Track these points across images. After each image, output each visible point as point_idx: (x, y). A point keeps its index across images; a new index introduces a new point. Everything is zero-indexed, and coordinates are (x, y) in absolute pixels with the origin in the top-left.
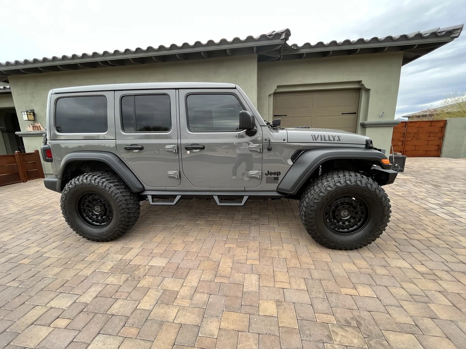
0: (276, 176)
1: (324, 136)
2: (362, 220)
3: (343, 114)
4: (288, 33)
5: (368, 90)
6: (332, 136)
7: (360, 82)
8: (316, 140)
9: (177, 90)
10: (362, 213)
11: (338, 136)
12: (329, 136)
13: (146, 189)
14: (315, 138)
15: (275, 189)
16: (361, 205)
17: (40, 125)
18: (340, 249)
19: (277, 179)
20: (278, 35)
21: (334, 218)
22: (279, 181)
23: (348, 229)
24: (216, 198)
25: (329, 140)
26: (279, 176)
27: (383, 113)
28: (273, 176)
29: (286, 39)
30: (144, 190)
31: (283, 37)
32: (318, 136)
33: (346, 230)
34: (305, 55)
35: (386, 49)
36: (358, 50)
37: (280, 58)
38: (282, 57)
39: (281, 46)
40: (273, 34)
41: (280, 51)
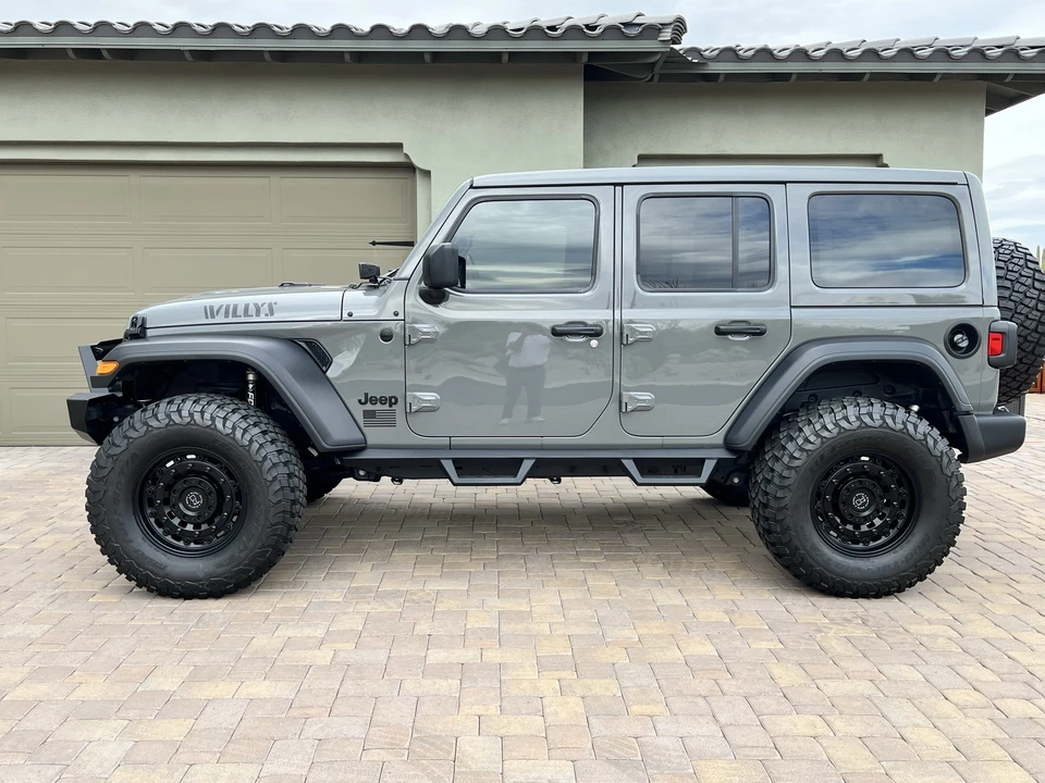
4: (679, 27)
7: (876, 157)
20: (652, 30)
29: (676, 41)
34: (722, 78)
35: (937, 79)
36: (867, 77)
37: (652, 79)
38: (656, 78)
39: (659, 56)
40: (637, 21)
41: (654, 64)
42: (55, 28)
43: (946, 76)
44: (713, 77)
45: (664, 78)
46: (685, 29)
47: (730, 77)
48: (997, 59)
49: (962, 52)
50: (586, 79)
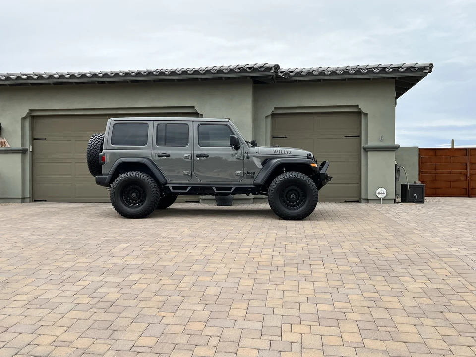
1: (281, 151)
3: (346, 137)
4: (277, 67)
5: (366, 114)
7: (357, 106)
13: (168, 182)
14: (275, 152)
15: (252, 183)
17: (5, 140)
19: (253, 176)
20: (269, 69)
21: (287, 200)
22: (255, 178)
24: (214, 189)
25: (284, 153)
27: (382, 137)
28: (251, 174)
30: (166, 183)
31: (273, 71)
32: (278, 151)
33: (295, 207)
34: (297, 82)
37: (274, 83)
39: (272, 77)
40: (265, 66)
49: (378, 71)
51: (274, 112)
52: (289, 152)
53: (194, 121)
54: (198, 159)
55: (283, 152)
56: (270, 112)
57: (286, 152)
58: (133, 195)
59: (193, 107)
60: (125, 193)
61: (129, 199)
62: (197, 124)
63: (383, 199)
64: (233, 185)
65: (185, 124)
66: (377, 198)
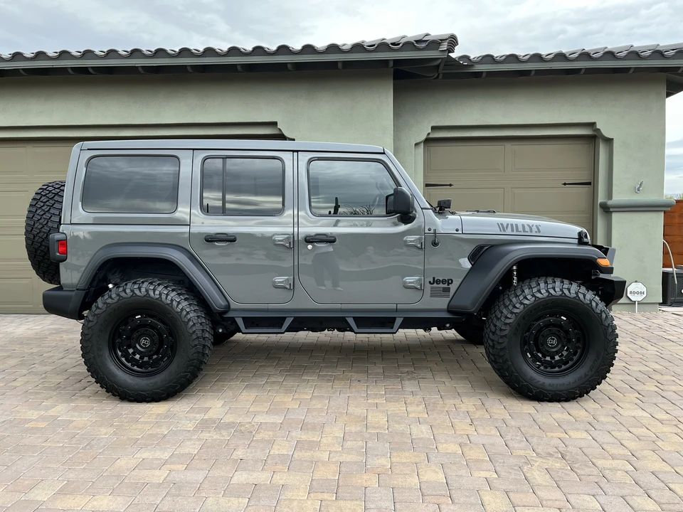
0: (446, 286)
1: (516, 225)
2: (579, 351)
3: (565, 184)
4: (453, 41)
5: (609, 141)
6: (528, 225)
7: (592, 125)
8: (504, 231)
9: (295, 154)
10: (578, 341)
11: (536, 226)
12: (523, 226)
13: (232, 307)
14: (501, 226)
15: (445, 307)
16: (574, 328)
18: (551, 401)
19: (447, 290)
20: (435, 44)
21: (539, 351)
22: (451, 294)
23: (560, 367)
24: (351, 321)
25: (524, 231)
26: (450, 286)
27: (641, 185)
28: (441, 285)
29: (451, 50)
30: (228, 308)
31: (444, 46)
32: (508, 225)
33: (557, 369)
34: (484, 75)
35: (631, 71)
36: (583, 71)
37: (438, 77)
38: (441, 76)
39: (439, 61)
40: (425, 39)
41: (438, 66)
42: (59, 55)
43: (638, 70)
44: (478, 74)
45: (446, 76)
46: (457, 42)
47: (490, 74)
48: (673, 57)
49: (648, 53)
50: (395, 79)
51: (431, 136)
52: (534, 229)
53: (297, 151)
54: (310, 247)
55: (520, 228)
56: (423, 137)
57: (527, 229)
58: (143, 341)
59: (274, 124)
60: (120, 336)
61: (131, 351)
62: (305, 158)
63: (639, 303)
64: (397, 310)
65: (274, 158)
66: (629, 302)
